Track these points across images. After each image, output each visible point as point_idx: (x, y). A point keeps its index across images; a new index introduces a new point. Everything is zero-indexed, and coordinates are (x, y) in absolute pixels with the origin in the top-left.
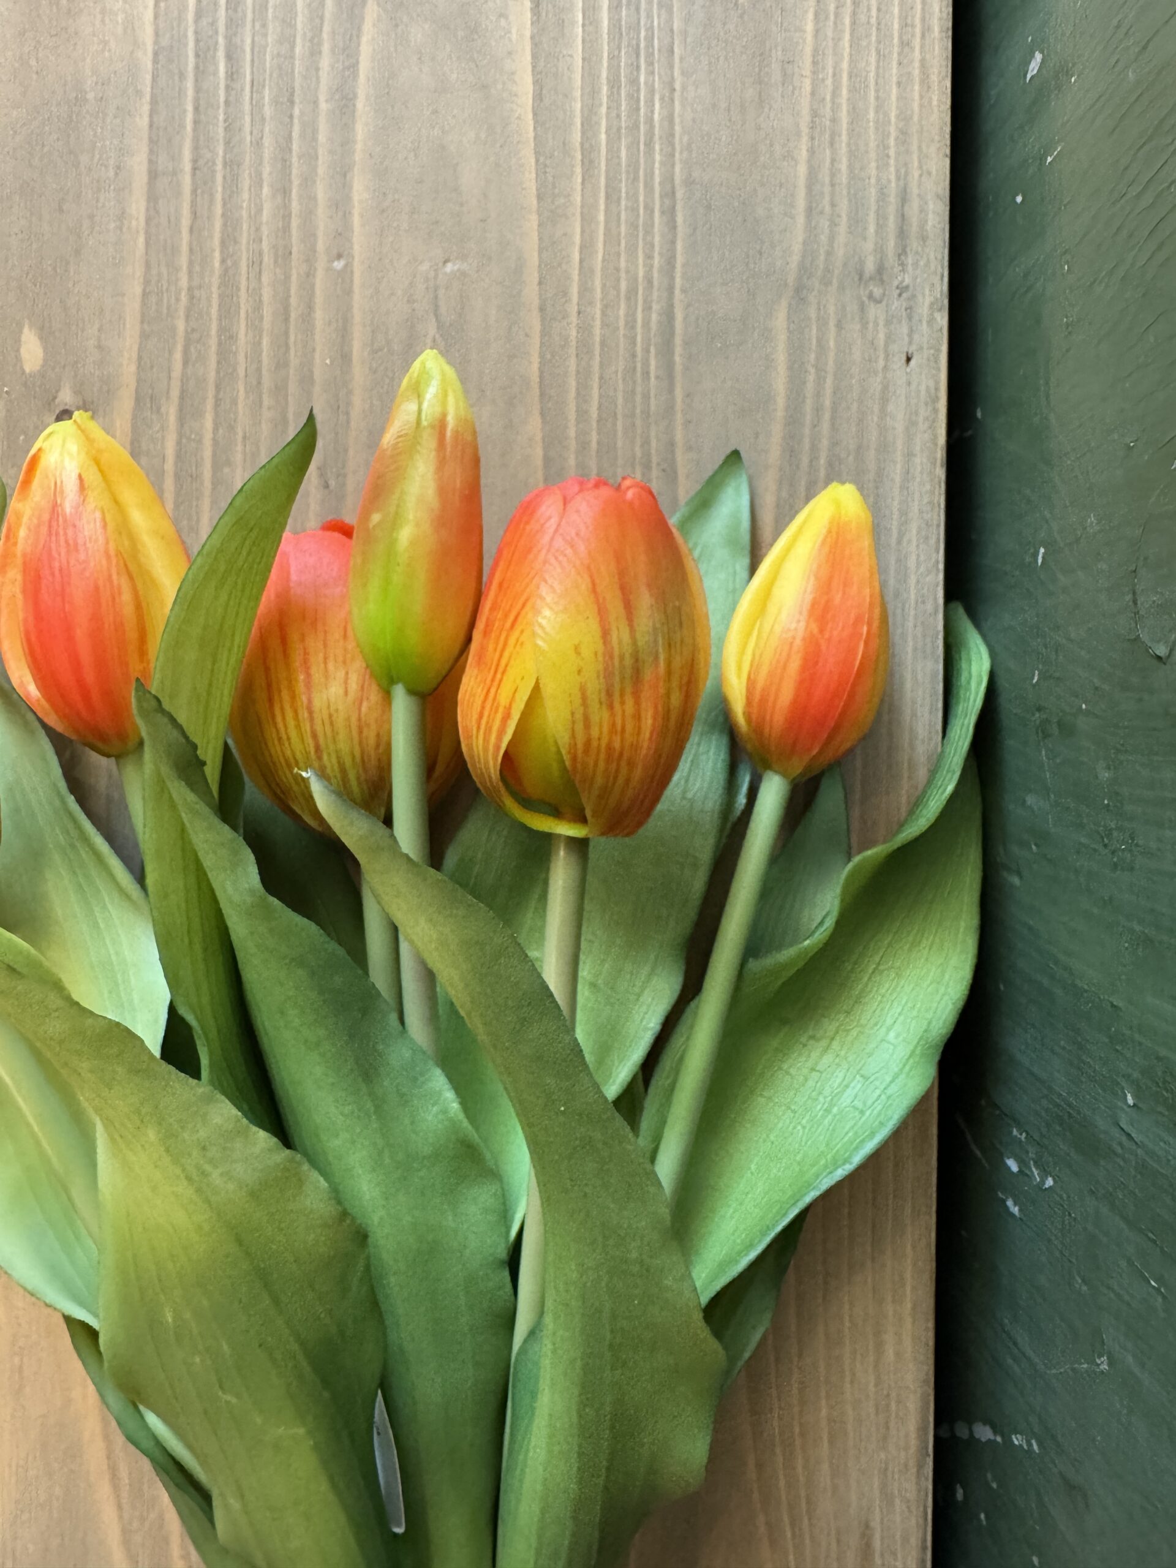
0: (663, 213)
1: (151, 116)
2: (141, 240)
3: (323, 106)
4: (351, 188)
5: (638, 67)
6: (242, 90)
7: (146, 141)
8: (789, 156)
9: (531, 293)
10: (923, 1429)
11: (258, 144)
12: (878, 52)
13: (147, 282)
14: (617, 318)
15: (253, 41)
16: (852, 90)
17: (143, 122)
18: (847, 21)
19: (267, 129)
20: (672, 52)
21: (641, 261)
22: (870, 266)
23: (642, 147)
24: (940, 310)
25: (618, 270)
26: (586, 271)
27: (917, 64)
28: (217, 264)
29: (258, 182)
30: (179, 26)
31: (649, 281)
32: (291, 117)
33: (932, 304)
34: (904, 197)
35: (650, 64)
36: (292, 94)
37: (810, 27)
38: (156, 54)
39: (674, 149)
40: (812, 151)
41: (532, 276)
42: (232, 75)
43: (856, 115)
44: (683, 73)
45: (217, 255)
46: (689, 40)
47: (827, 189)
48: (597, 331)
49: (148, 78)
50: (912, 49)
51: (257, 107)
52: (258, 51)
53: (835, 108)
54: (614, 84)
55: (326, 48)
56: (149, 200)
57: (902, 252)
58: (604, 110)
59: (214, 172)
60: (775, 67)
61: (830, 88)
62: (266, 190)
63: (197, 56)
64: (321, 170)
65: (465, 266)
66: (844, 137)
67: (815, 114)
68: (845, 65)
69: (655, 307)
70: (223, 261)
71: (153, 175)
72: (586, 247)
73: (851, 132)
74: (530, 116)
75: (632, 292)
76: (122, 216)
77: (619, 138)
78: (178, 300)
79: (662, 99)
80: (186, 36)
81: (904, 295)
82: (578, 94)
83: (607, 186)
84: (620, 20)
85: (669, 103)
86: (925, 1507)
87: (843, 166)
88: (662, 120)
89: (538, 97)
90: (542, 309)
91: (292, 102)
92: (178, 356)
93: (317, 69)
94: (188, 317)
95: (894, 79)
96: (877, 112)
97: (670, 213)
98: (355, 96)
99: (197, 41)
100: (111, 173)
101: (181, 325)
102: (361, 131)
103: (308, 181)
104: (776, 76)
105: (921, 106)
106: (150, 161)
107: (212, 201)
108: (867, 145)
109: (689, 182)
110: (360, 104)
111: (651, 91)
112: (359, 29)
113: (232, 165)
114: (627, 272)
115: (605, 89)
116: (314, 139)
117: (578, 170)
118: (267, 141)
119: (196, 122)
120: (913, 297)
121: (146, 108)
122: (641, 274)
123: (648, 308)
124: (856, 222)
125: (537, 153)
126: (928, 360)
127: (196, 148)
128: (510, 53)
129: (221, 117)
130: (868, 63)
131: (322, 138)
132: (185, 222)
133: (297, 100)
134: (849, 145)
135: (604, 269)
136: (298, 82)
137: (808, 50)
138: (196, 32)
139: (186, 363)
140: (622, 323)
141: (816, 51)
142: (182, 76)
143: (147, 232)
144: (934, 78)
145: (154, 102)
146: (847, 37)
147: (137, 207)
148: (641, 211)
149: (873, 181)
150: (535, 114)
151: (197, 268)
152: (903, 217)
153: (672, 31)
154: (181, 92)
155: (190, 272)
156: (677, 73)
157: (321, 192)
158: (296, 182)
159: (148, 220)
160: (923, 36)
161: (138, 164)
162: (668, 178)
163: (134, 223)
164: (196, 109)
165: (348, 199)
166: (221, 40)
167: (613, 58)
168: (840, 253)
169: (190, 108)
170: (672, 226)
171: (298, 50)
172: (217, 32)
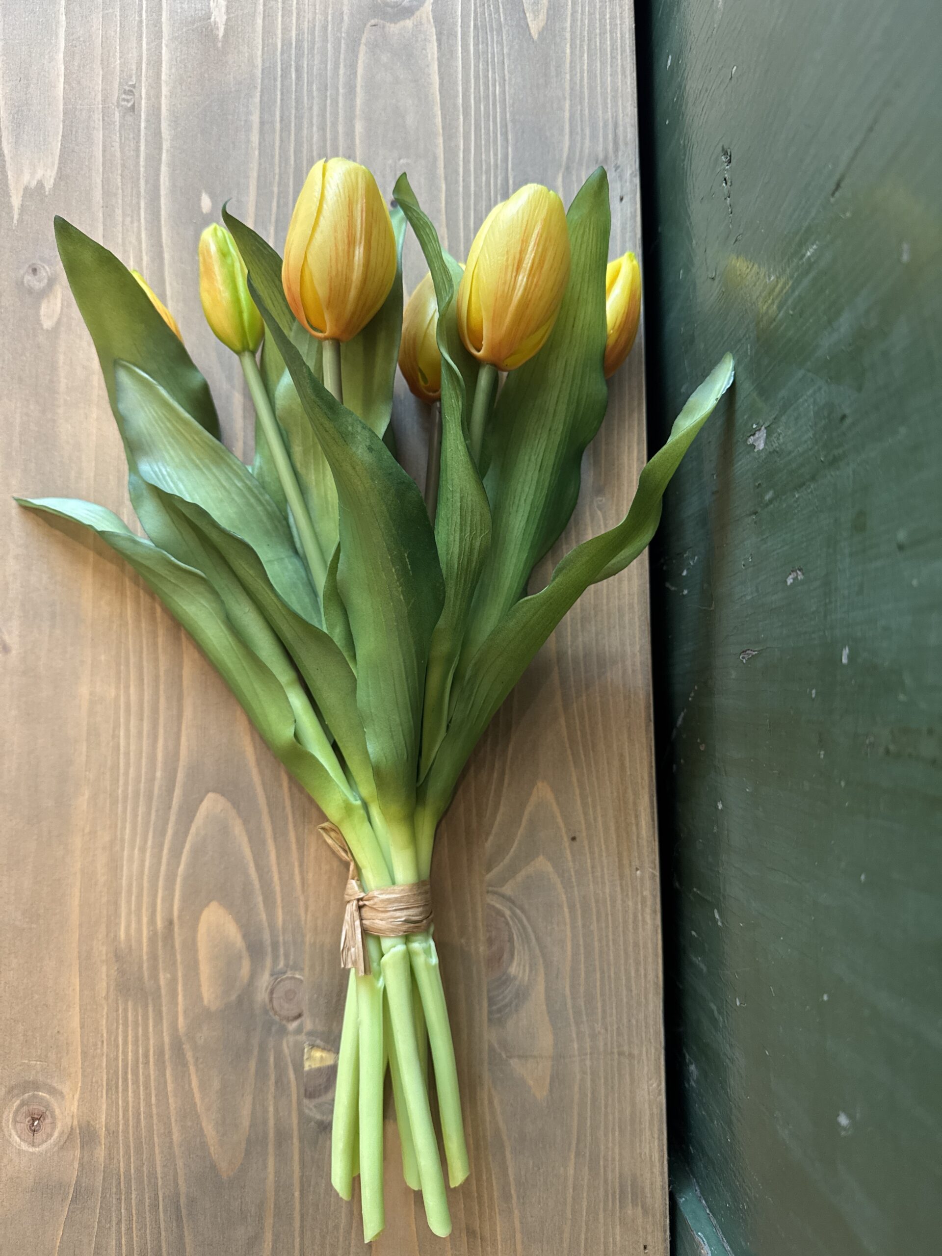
0: (501, 135)
1: (261, 97)
2: (257, 153)
3: (341, 91)
4: (354, 127)
5: (488, 71)
6: (303, 85)
7: (259, 108)
8: (561, 108)
9: (441, 171)
10: (648, 707)
11: (311, 109)
12: (601, 61)
13: (259, 170)
14: (482, 182)
15: (308, 65)
16: (589, 78)
17: (257, 99)
18: (586, 48)
19: (315, 102)
20: (504, 63)
21: (492, 157)
22: (601, 156)
23: (491, 106)
24: (635, 176)
25: (481, 161)
26: (466, 161)
27: (619, 67)
28: (292, 162)
29: (311, 125)
30: (274, 57)
31: (496, 165)
32: (326, 96)
33: (631, 174)
34: (616, 126)
35: (493, 69)
36: (326, 86)
37: (568, 51)
38: (263, 70)
39: (506, 107)
40: (571, 106)
41: (441, 164)
42: (299, 78)
43: (592, 89)
44: (509, 72)
45: (292, 158)
46: (511, 58)
47: (579, 123)
48: (472, 189)
49: (260, 81)
50: (617, 59)
51: (310, 91)
52: (310, 67)
53: (582, 86)
54: (477, 78)
55: (342, 65)
56: (260, 135)
57: (616, 150)
58: (472, 90)
59: (290, 122)
60: (553, 69)
61: (579, 78)
62: (315, 129)
63: (282, 70)
64: (341, 119)
65: (409, 161)
66: (586, 101)
67: (572, 89)
68: (585, 67)
69: (499, 178)
70: (295, 161)
71: (262, 123)
72: (467, 150)
73: (589, 97)
74: (438, 93)
75: (488, 171)
76: (248, 141)
77: (480, 103)
78: (274, 178)
79: (500, 84)
80: (276, 62)
81: (618, 171)
82: (460, 83)
83: (475, 124)
84: (478, 50)
85: (503, 86)
86: (651, 746)
87: (587, 112)
88: (500, 93)
89: (441, 84)
90: (446, 179)
91: (326, 90)
92: (275, 204)
93: (338, 75)
94: (279, 186)
95: (609, 73)
96: (601, 88)
97: (505, 135)
98: (356, 87)
99: (282, 64)
100: (243, 123)
101: (276, 189)
102: (359, 101)
103: (334, 124)
104: (553, 73)
105: (622, 85)
106: (261, 117)
107: (290, 134)
108: (597, 103)
109: (514, 121)
110: (359, 89)
111: (494, 80)
112: (357, 57)
113: (299, 118)
114: (486, 161)
115: (473, 81)
116: (337, 106)
117: (461, 117)
118: (316, 109)
119: (282, 100)
120: (622, 170)
121: (258, 94)
122: (492, 163)
123: (496, 177)
124: (594, 137)
125: (441, 109)
126: (630, 199)
127: (282, 111)
128: (428, 66)
129: (293, 97)
130: (596, 66)
131: (341, 105)
132: (277, 143)
133: (328, 88)
134: (588, 103)
135: (475, 160)
136: (329, 80)
137: (568, 61)
138: (281, 60)
139: (278, 207)
140: (484, 184)
141: (571, 62)
142: (275, 79)
143: (259, 149)
144: (628, 72)
145: (262, 91)
146: (586, 55)
147: (255, 138)
148: (491, 134)
149: (601, 118)
150: (440, 93)
151: (283, 165)
152: (616, 135)
153: (503, 54)
154: (275, 86)
155: (280, 167)
156: (506, 72)
157: (341, 129)
158: (329, 124)
159: (260, 144)
160: (622, 55)
161: (255, 118)
162: (504, 119)
163: (254, 145)
164: (282, 94)
165: (354, 132)
166: (293, 63)
167: (476, 66)
168: (587, 151)
169: (279, 93)
170: (506, 140)
171: (329, 67)
172: (291, 60)
